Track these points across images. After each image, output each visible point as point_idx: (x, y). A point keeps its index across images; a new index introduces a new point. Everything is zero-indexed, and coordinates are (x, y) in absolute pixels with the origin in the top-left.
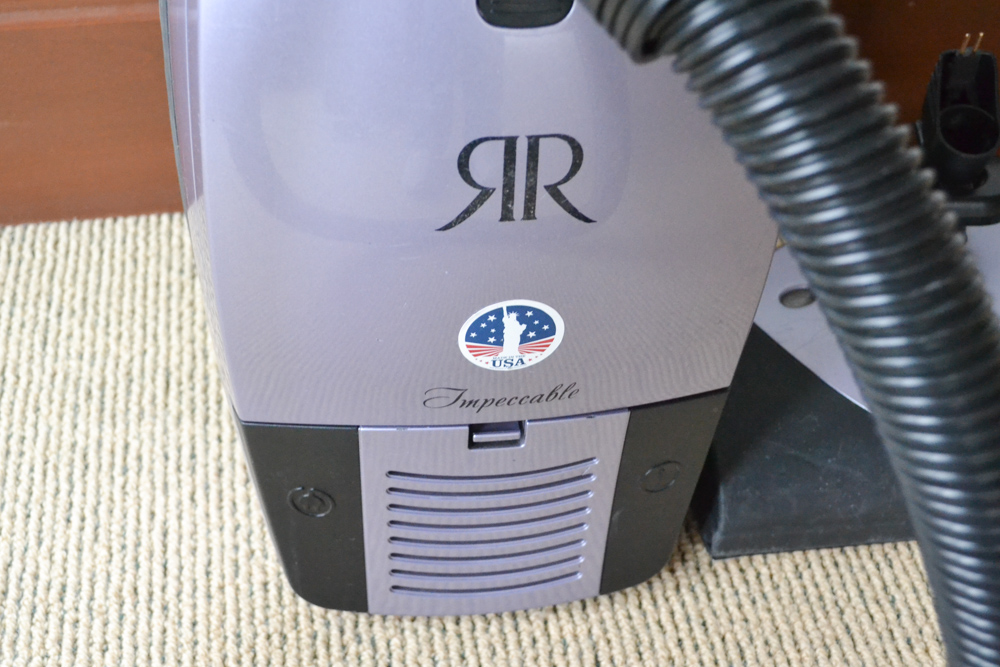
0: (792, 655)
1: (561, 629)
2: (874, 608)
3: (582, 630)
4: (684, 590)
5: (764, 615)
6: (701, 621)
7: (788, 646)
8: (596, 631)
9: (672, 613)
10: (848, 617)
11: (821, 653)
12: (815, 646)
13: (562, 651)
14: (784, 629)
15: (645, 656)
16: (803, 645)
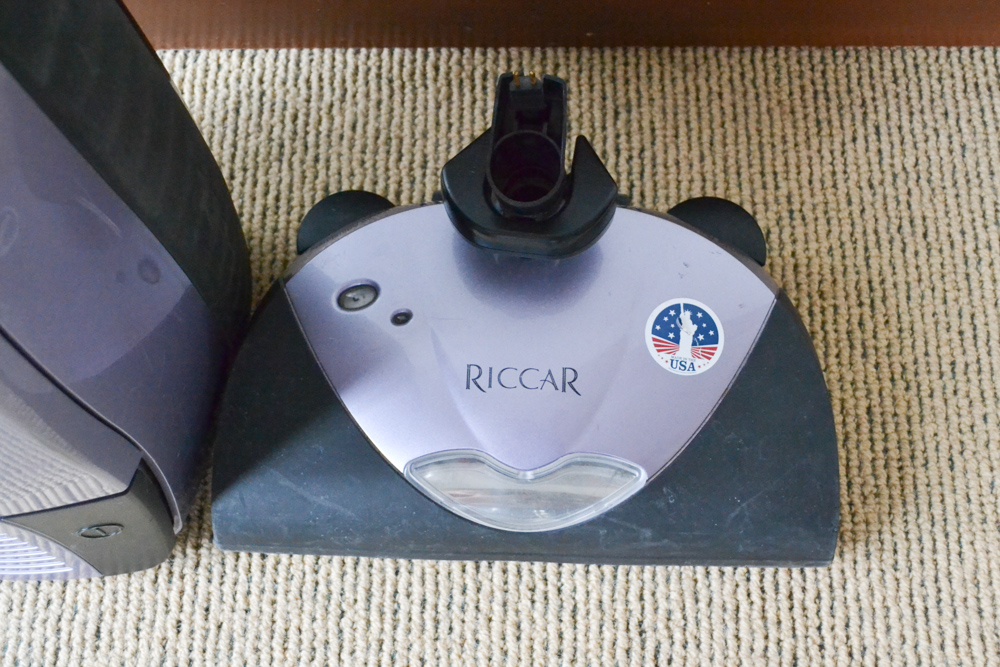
0: (277, 654)
1: (76, 593)
2: (374, 616)
3: (94, 599)
4: (201, 570)
5: (267, 608)
6: (205, 606)
7: (277, 643)
8: (107, 601)
9: (182, 592)
10: (345, 623)
11: (305, 655)
12: (303, 647)
13: (70, 617)
14: (280, 626)
15: (142, 634)
16: (291, 645)
